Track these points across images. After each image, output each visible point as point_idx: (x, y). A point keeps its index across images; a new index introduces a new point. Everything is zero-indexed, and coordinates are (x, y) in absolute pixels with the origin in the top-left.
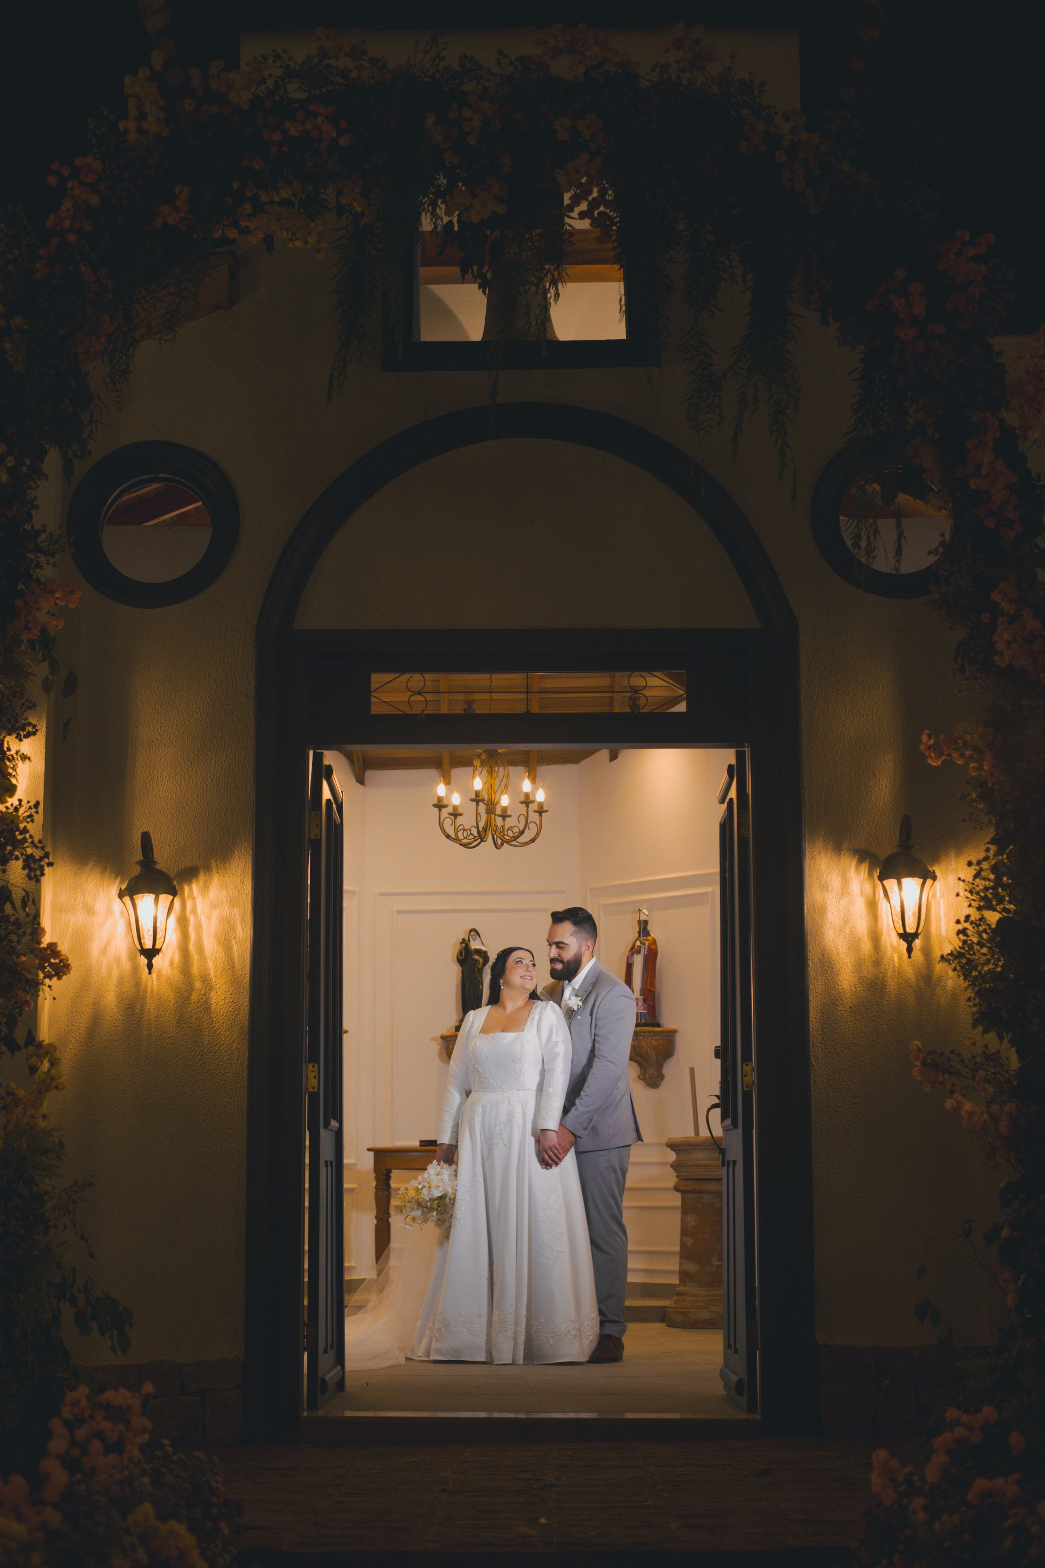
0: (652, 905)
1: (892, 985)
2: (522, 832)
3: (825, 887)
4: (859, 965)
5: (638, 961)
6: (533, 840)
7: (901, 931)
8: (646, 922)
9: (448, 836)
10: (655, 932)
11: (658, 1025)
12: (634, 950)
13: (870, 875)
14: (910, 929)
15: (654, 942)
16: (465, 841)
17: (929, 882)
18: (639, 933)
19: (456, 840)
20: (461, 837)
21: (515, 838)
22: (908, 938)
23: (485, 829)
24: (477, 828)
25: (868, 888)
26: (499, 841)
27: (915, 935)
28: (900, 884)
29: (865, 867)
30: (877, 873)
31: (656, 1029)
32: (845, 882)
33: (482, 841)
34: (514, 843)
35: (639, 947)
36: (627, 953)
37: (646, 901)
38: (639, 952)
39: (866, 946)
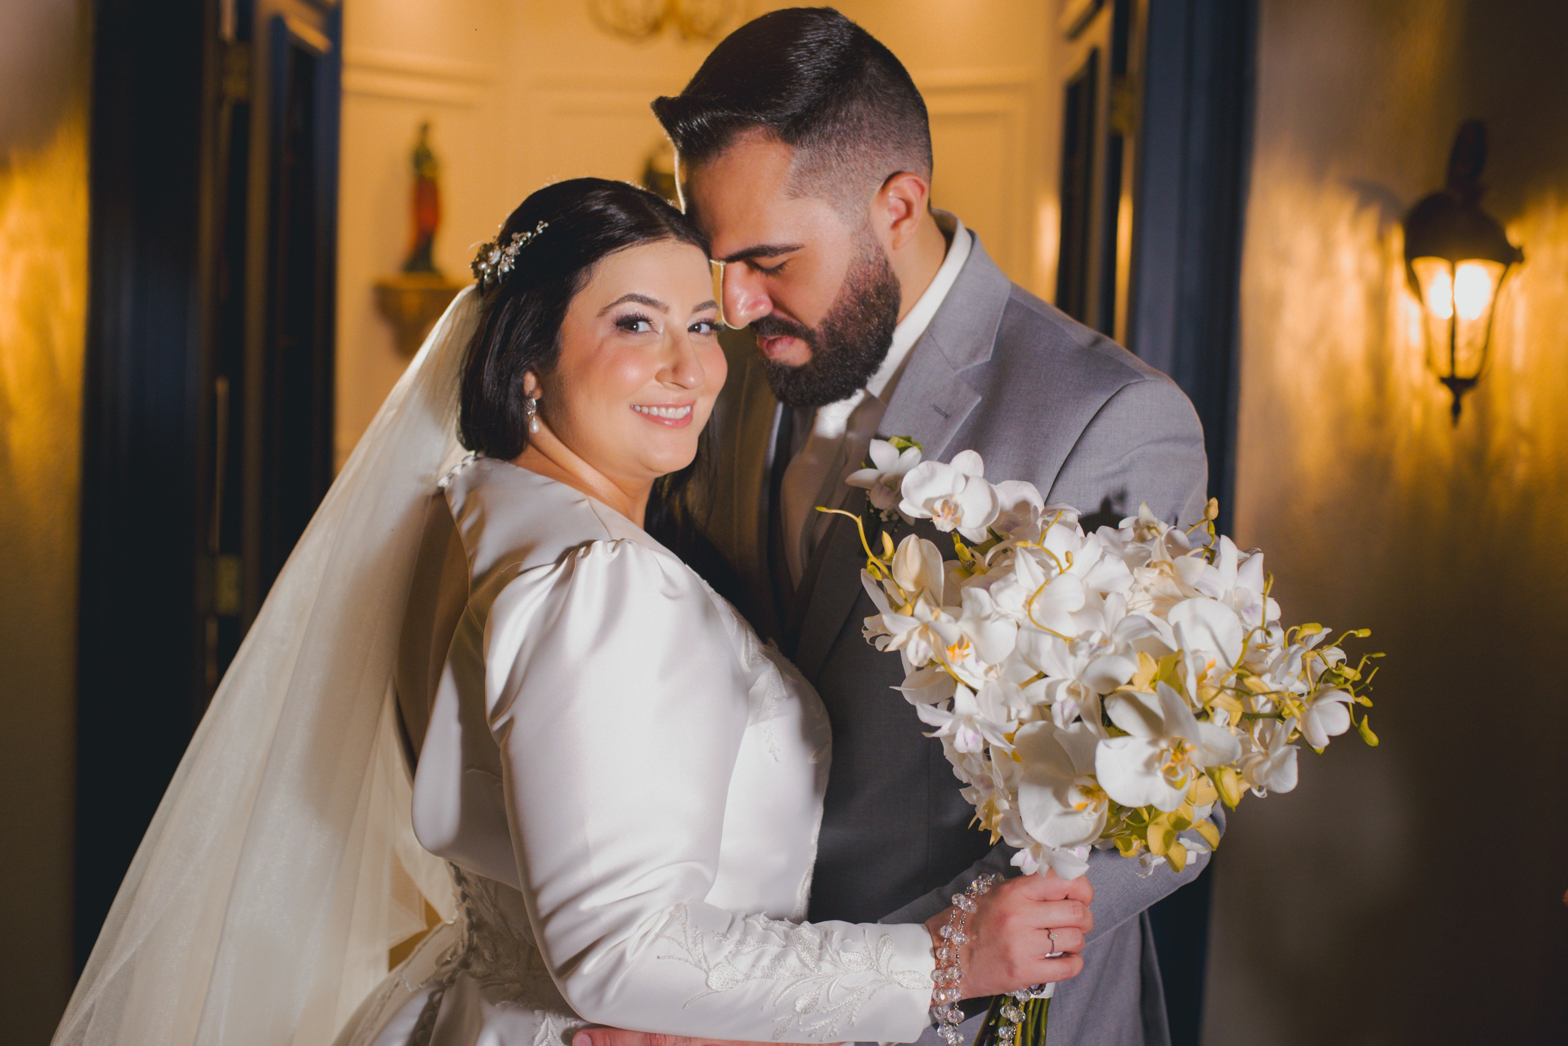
1: (1404, 468)
3: (1283, 257)
4: (1341, 423)
7: (1445, 370)
13: (1381, 239)
14: (1464, 370)
17: (1514, 267)
22: (1457, 385)
25: (1372, 263)
27: (1469, 383)
28: (1453, 272)
29: (1370, 220)
30: (1397, 241)
32: (1327, 248)
39: (1359, 385)
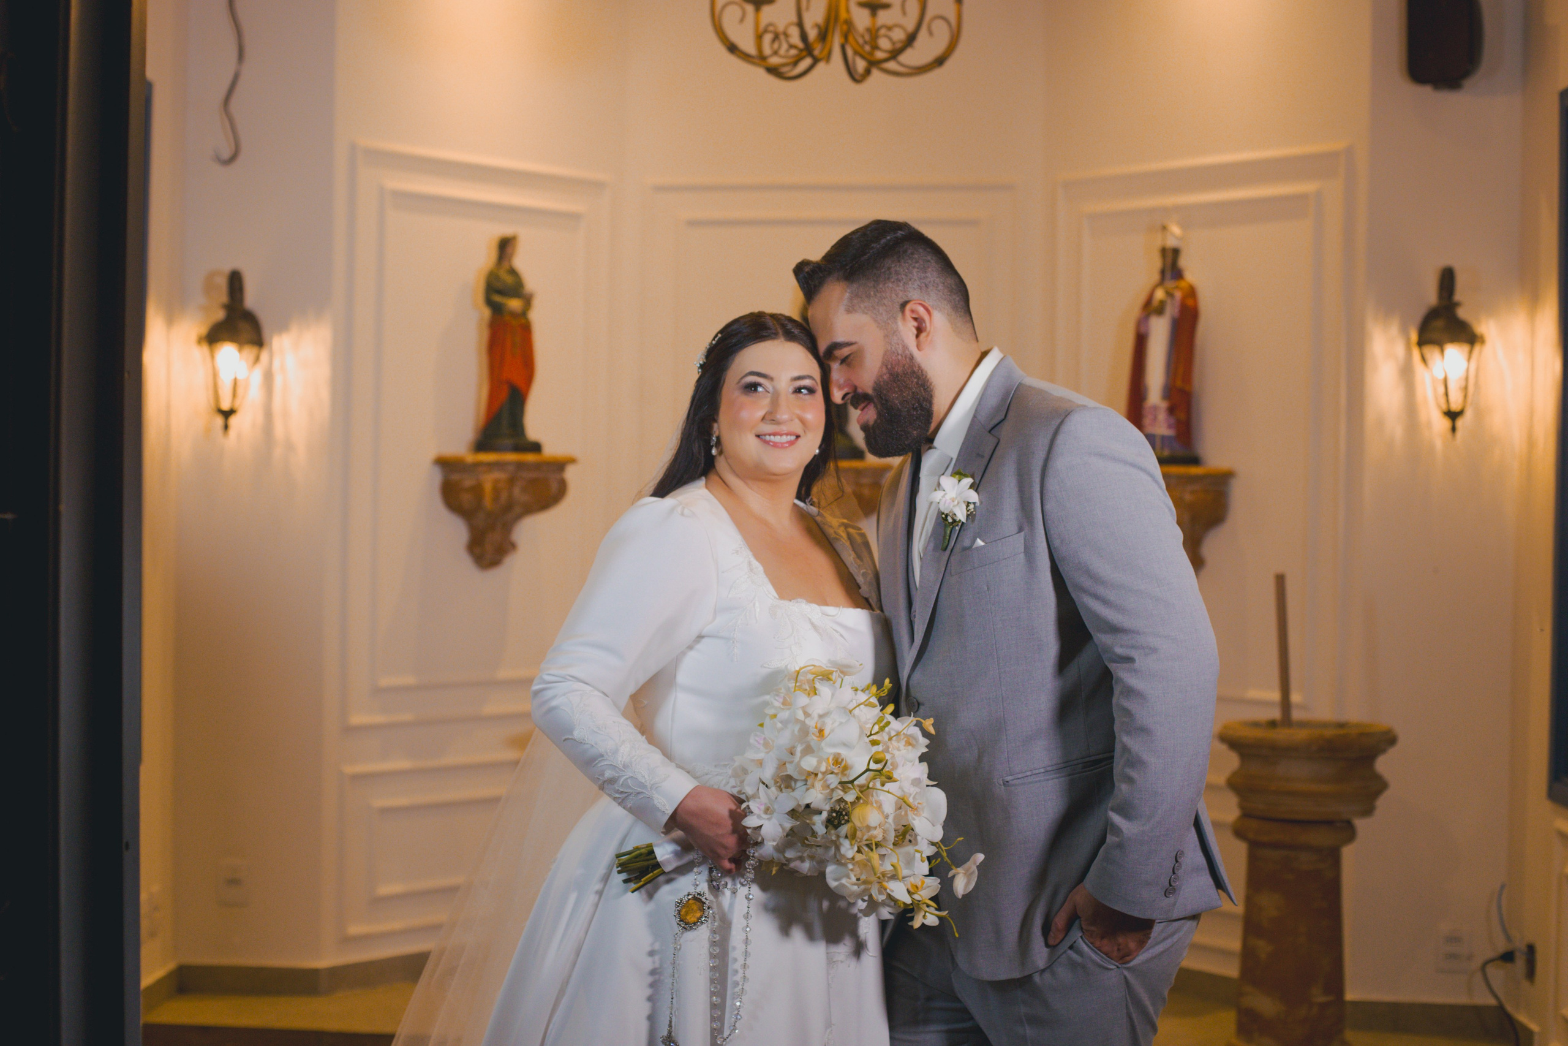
0: (1188, 216)
2: (911, 39)
5: (1160, 331)
6: (940, 61)
8: (1176, 252)
9: (733, 48)
10: (1194, 272)
11: (1195, 461)
12: (1150, 308)
15: (1192, 292)
16: (774, 61)
18: (1163, 272)
19: (759, 59)
20: (767, 50)
21: (894, 54)
23: (824, 35)
24: (800, 24)
26: (861, 65)
31: (1194, 470)
33: (816, 61)
34: (891, 65)
35: (1162, 303)
36: (1136, 312)
37: (1177, 209)
38: (1160, 311)
